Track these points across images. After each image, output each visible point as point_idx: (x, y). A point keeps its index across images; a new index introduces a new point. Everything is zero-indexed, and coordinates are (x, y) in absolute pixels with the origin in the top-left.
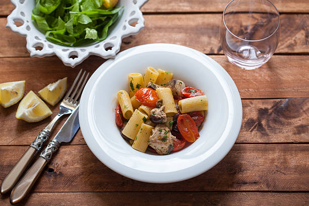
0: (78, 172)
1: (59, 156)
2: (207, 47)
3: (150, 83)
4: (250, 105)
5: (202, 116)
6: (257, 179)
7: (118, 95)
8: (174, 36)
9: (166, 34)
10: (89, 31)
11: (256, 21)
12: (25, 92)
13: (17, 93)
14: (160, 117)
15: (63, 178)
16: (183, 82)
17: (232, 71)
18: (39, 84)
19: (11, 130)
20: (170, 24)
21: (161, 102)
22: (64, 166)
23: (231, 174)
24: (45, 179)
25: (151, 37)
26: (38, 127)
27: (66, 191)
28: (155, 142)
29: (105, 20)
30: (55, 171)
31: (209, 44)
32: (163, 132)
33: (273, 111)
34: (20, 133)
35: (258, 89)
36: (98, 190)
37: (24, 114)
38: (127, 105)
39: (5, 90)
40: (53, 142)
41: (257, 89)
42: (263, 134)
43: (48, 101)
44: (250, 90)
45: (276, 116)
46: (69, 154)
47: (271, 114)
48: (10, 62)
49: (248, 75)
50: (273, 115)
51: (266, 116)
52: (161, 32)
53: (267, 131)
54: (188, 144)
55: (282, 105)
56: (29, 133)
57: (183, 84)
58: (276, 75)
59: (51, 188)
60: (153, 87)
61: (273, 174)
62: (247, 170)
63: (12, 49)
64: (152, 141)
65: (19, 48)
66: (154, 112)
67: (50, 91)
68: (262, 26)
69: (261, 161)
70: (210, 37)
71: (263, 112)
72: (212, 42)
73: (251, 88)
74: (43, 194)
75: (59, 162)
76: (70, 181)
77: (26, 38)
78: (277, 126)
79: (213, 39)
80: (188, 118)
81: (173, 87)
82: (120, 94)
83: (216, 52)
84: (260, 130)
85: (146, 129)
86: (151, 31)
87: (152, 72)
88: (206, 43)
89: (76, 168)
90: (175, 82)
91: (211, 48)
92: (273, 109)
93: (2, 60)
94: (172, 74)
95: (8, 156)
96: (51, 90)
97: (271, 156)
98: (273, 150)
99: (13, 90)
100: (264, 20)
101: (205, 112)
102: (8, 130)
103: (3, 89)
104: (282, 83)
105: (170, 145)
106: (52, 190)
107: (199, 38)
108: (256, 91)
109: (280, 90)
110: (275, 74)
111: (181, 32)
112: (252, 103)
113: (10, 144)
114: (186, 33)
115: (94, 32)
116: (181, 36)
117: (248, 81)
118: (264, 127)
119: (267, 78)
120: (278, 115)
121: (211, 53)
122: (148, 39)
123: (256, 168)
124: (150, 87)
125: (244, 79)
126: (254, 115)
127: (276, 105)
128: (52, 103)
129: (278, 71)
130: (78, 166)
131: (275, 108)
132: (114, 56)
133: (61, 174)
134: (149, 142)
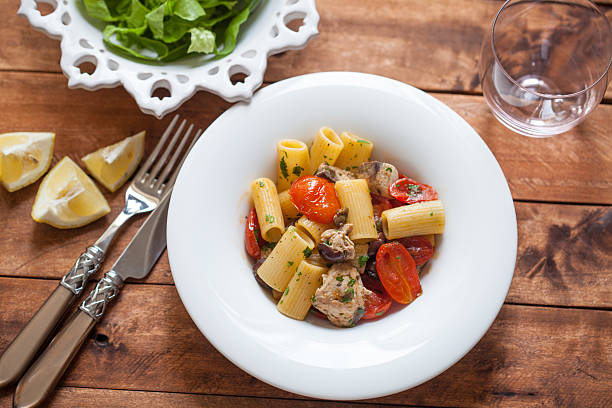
0: (159, 347)
1: (121, 307)
2: (448, 74)
3: (322, 166)
4: (533, 215)
5: (430, 247)
6: (537, 386)
7: (253, 188)
8: (379, 44)
9: (363, 38)
10: (198, 36)
11: (558, 22)
12: (54, 155)
13: (35, 161)
14: (340, 249)
15: (127, 358)
16: (393, 168)
17: (500, 135)
18: (84, 138)
19: (19, 241)
20: (372, 15)
21: (345, 214)
22: (130, 331)
23: (482, 371)
24: (89, 358)
25: (330, 43)
26: (78, 238)
27: (132, 386)
28: (327, 302)
29: (234, 7)
30: (110, 341)
31: (454, 66)
32: (346, 280)
33: (579, 234)
34: (40, 249)
35: (552, 180)
36: (199, 391)
37: (49, 213)
38: (271, 215)
39: (11, 154)
40: (110, 277)
41: (550, 180)
42: (555, 284)
43: (102, 181)
44: (535, 180)
45: (586, 245)
46: (141, 305)
47: (574, 241)
48: (23, 82)
49: (532, 146)
50: (580, 243)
51: (563, 244)
52: (351, 33)
53: (565, 278)
54: (396, 306)
55: (601, 222)
56: (60, 250)
57: (395, 173)
58: (593, 149)
59: (101, 378)
60: (328, 175)
61: (569, 377)
62: (515, 363)
63: (30, 51)
64: (321, 300)
65: (43, 51)
66: (328, 239)
67: (107, 163)
68: (570, 34)
69: (547, 345)
70: (456, 52)
71: (558, 234)
72: (462, 63)
73: (537, 176)
74: (83, 391)
75: (119, 320)
76: (141, 365)
77: (60, 42)
78: (585, 268)
79: (462, 56)
80: (399, 252)
81: (372, 178)
82: (258, 186)
83: (467, 88)
84: (550, 274)
85: (308, 273)
86: (331, 29)
87: (330, 142)
88: (447, 66)
89: (155, 338)
90: (377, 168)
91: (458, 78)
92: (581, 227)
93: (8, 77)
94: (371, 145)
95: (12, 300)
96: (110, 160)
97: (569, 335)
98: (574, 322)
99: (28, 154)
100: (575, 21)
101: (438, 238)
102: (15, 240)
103: (7, 152)
104: (602, 170)
105: (359, 309)
106: (102, 385)
107: (433, 52)
108: (548, 184)
109: (598, 185)
110: (590, 147)
111: (394, 36)
112: (536, 212)
113: (17, 273)
114: (407, 38)
115: (208, 37)
116: (393, 45)
117: (531, 160)
118: (558, 267)
119: (572, 155)
120: (590, 243)
121: (456, 89)
122: (324, 46)
123: (536, 362)
124: (323, 176)
125: (524, 155)
126: (540, 240)
127: (587, 220)
128: (112, 186)
129: (597, 141)
130: (160, 333)
131: (585, 226)
132: (249, 99)
133: (123, 349)
134: (314, 300)
